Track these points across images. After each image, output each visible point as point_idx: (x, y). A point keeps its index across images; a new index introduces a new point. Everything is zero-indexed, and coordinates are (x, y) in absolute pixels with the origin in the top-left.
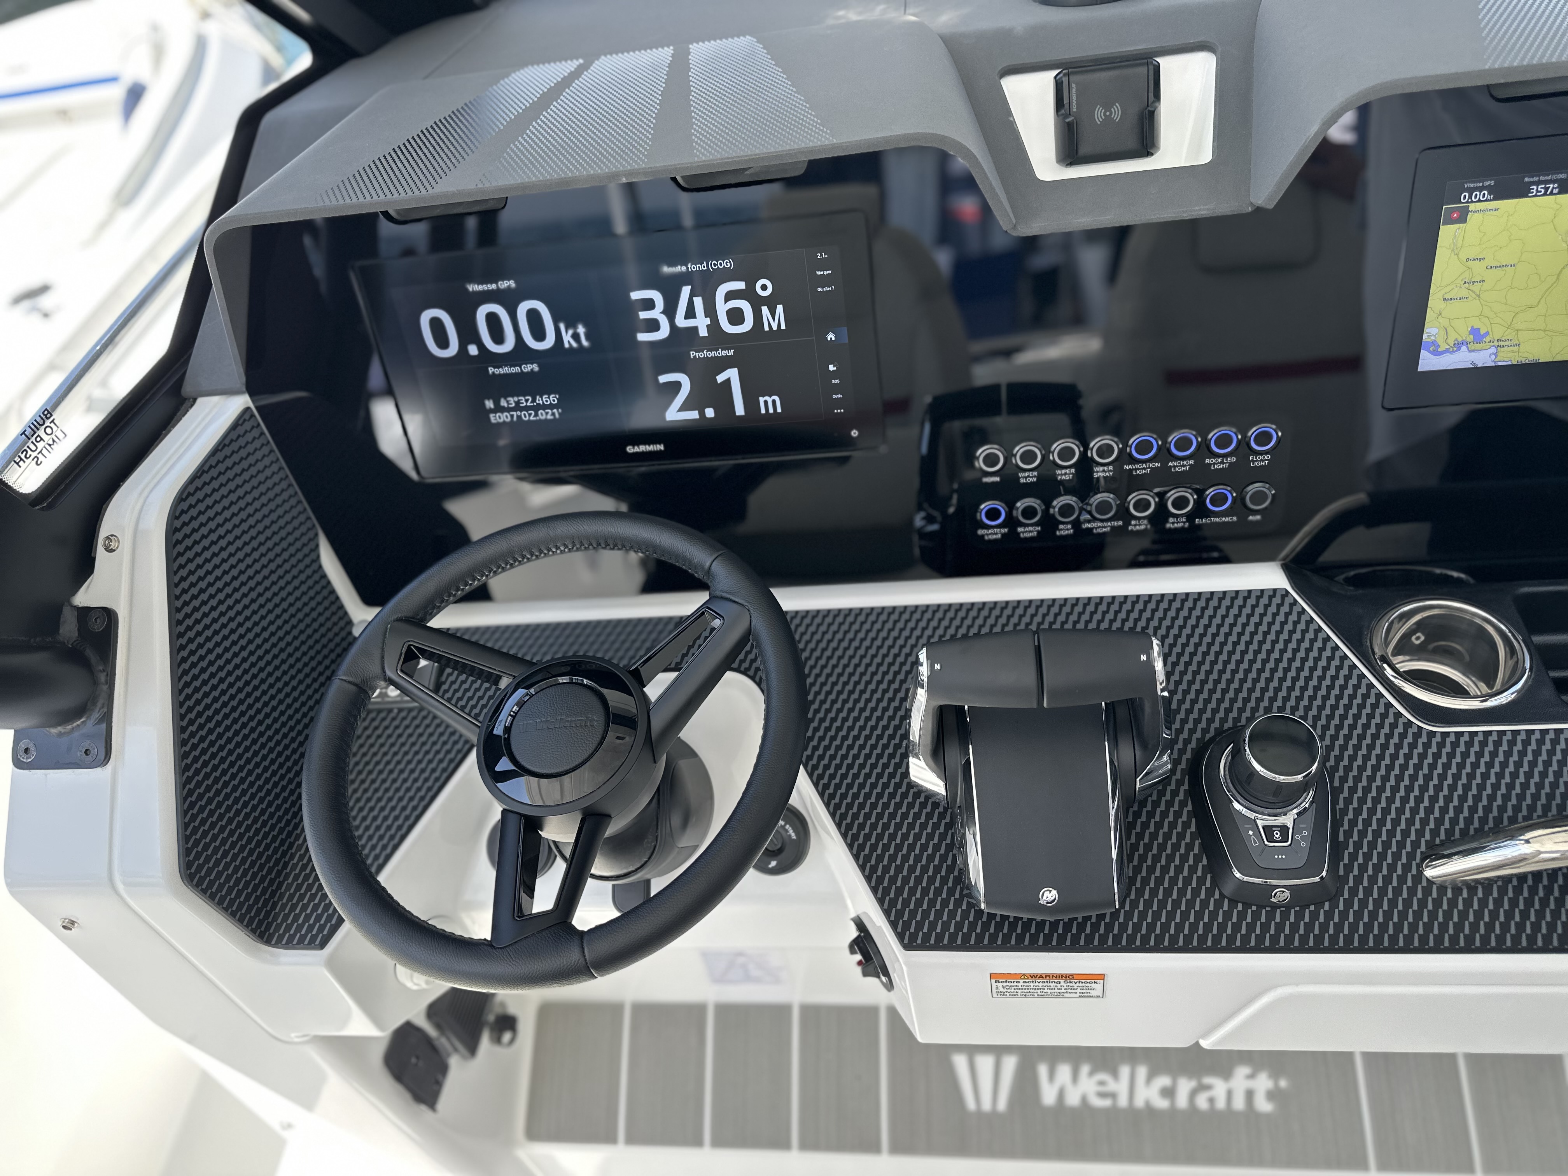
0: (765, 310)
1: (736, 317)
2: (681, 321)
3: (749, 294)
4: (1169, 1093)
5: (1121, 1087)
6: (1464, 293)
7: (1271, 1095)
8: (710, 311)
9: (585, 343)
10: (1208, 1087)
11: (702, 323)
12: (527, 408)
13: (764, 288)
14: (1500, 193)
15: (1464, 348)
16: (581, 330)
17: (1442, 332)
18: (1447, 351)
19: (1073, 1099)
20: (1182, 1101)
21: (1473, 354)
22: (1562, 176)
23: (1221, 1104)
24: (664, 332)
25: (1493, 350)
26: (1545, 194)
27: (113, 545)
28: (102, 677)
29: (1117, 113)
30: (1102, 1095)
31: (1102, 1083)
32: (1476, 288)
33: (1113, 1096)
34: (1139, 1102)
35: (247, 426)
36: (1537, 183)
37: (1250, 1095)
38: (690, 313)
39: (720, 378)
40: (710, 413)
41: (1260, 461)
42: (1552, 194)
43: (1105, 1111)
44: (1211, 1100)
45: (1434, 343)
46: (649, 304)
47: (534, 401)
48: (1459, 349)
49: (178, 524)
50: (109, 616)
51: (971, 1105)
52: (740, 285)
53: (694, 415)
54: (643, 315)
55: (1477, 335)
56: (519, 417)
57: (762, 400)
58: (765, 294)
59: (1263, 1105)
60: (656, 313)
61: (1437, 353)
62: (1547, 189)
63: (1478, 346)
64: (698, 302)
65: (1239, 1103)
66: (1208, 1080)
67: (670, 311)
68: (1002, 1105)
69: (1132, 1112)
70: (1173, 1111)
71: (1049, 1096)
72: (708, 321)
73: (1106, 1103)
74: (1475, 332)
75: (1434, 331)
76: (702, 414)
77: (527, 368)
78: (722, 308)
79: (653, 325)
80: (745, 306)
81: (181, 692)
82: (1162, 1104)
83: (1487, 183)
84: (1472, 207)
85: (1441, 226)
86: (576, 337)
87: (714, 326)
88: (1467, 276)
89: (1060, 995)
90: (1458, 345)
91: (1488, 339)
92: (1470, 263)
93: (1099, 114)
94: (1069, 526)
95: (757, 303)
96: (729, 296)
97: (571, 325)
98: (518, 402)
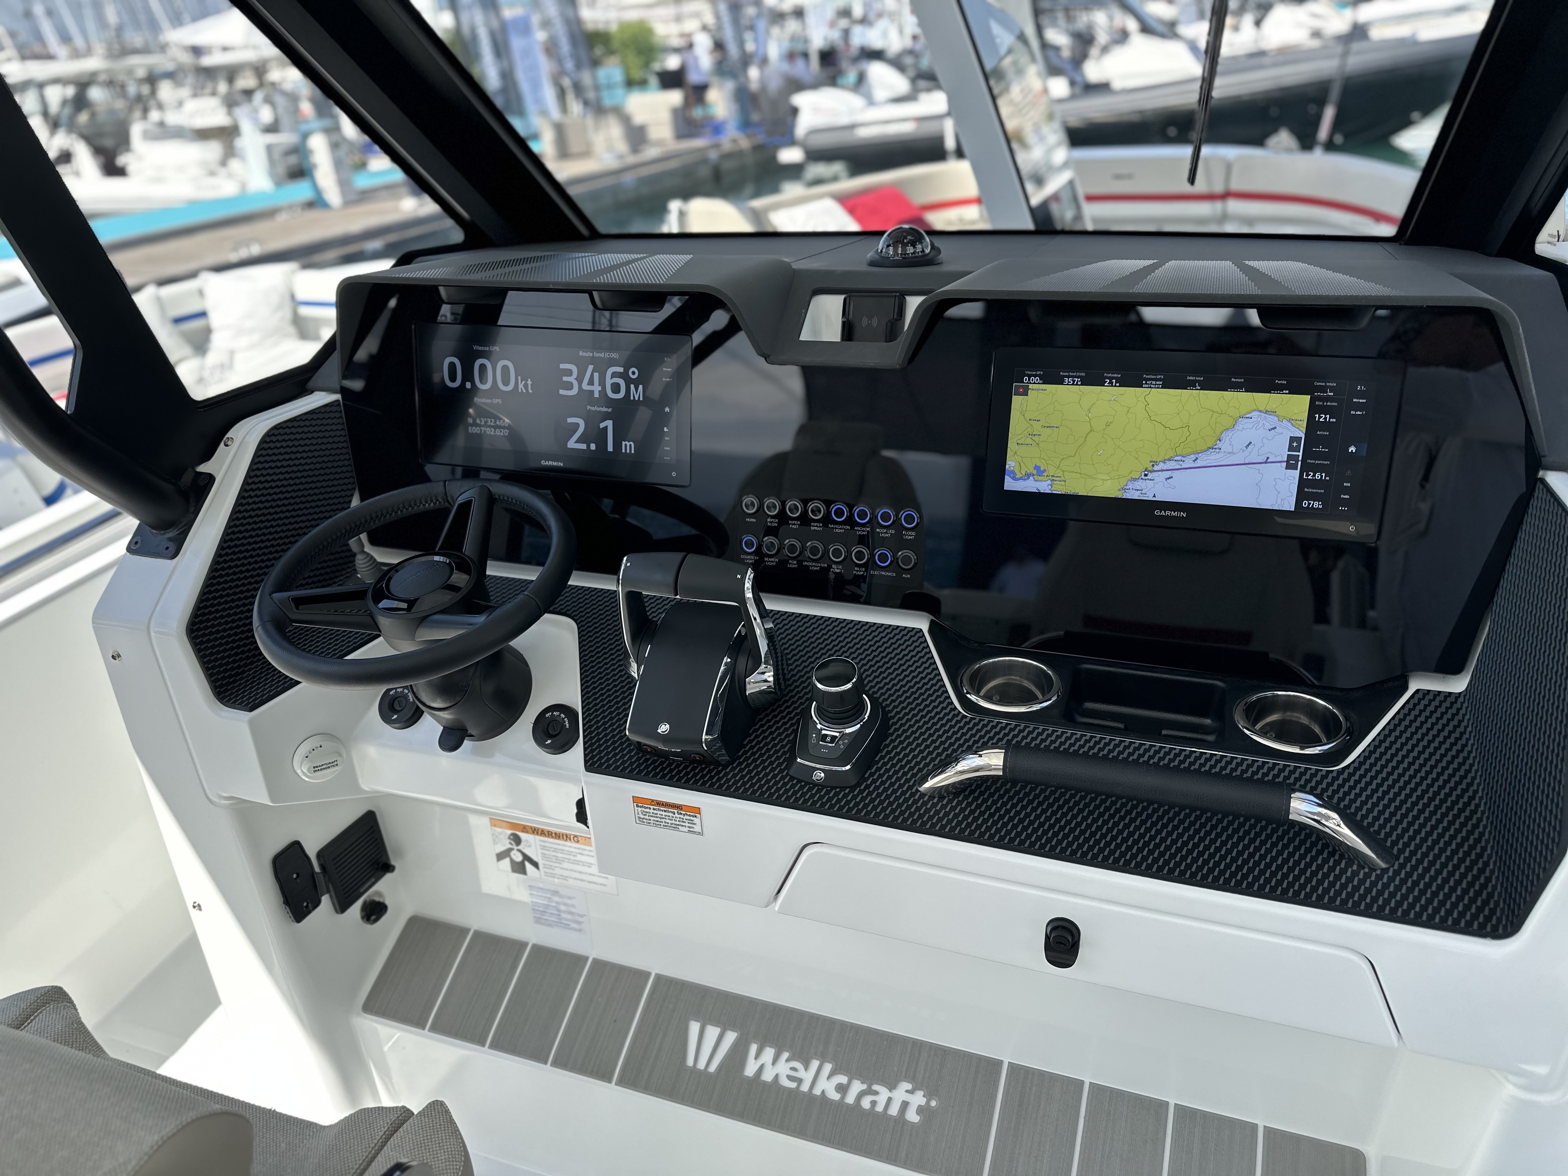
0: (632, 386)
1: (616, 388)
2: (585, 386)
3: (624, 376)
4: (842, 1089)
5: (807, 1077)
6: (1029, 441)
7: (920, 1110)
8: (602, 383)
9: (531, 391)
10: (876, 1093)
11: (596, 388)
12: (491, 426)
13: (634, 373)
14: (1046, 380)
15: (1031, 478)
16: (529, 382)
17: (1018, 465)
18: (1021, 478)
19: (768, 1076)
20: (850, 1099)
21: (1038, 483)
22: (1083, 374)
23: (880, 1108)
24: (574, 391)
25: (1049, 482)
26: (1073, 384)
27: (229, 443)
28: (192, 509)
29: (875, 322)
30: (790, 1078)
31: (794, 1069)
32: (1036, 438)
33: (800, 1081)
34: (817, 1092)
35: (334, 409)
36: (1068, 377)
37: (905, 1105)
38: (591, 382)
39: (602, 425)
40: (593, 447)
41: (910, 536)
42: (1077, 384)
43: (790, 1090)
44: (874, 1103)
45: (1013, 472)
46: (569, 373)
47: (495, 422)
48: (1028, 478)
49: (268, 439)
50: (210, 479)
51: (690, 1062)
52: (621, 370)
53: (583, 446)
54: (565, 379)
55: (1039, 471)
56: (485, 431)
57: (624, 443)
58: (634, 377)
59: (912, 1116)
60: (572, 379)
61: (1015, 479)
62: (1074, 381)
63: (1040, 478)
64: (596, 375)
65: (894, 1111)
66: (876, 1087)
67: (580, 380)
68: (712, 1068)
69: (810, 1095)
70: (841, 1103)
71: (750, 1070)
72: (600, 388)
73: (793, 1085)
74: (1037, 468)
75: (1013, 464)
76: (588, 446)
77: (496, 401)
78: (609, 382)
79: (569, 386)
80: (622, 383)
81: (230, 527)
82: (835, 1096)
83: (1038, 373)
84: (1031, 386)
85: (1014, 397)
86: (526, 386)
87: (603, 392)
88: (1030, 430)
89: (675, 827)
90: (1028, 476)
91: (1045, 474)
92: (1031, 422)
93: (865, 321)
94: (795, 562)
95: (628, 381)
96: (614, 375)
97: (524, 379)
98: (486, 422)
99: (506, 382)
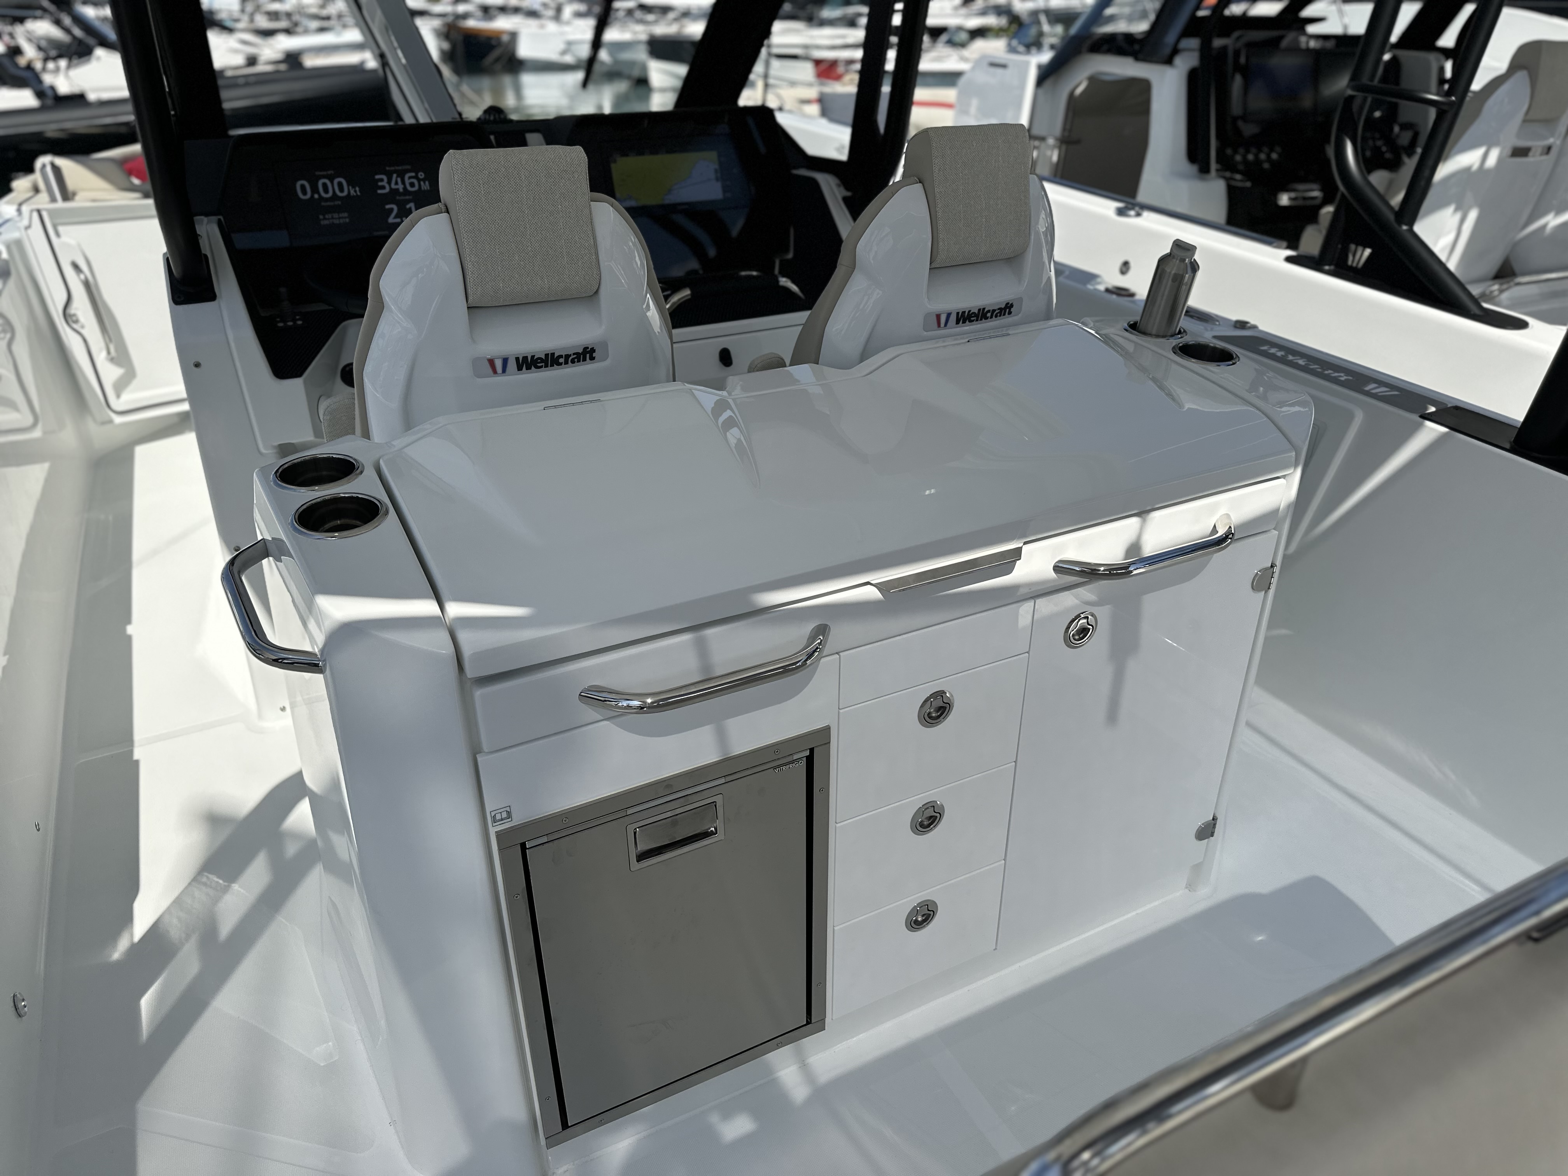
0: (422, 183)
1: (412, 185)
2: (393, 186)
3: (416, 177)
8: (403, 183)
9: (359, 193)
11: (400, 187)
12: (336, 218)
13: (421, 175)
16: (358, 189)
24: (387, 190)
38: (396, 183)
39: (408, 207)
46: (382, 180)
47: (339, 215)
52: (413, 174)
53: (399, 220)
54: (380, 184)
56: (332, 222)
58: (422, 177)
60: (384, 183)
64: (399, 179)
67: (389, 183)
72: (403, 186)
77: (337, 203)
78: (407, 182)
79: (383, 187)
80: (415, 181)
84: (617, 159)
86: (355, 191)
87: (405, 188)
92: (621, 175)
95: (419, 180)
96: (410, 178)
97: (354, 187)
98: (332, 216)
99: (342, 190)
